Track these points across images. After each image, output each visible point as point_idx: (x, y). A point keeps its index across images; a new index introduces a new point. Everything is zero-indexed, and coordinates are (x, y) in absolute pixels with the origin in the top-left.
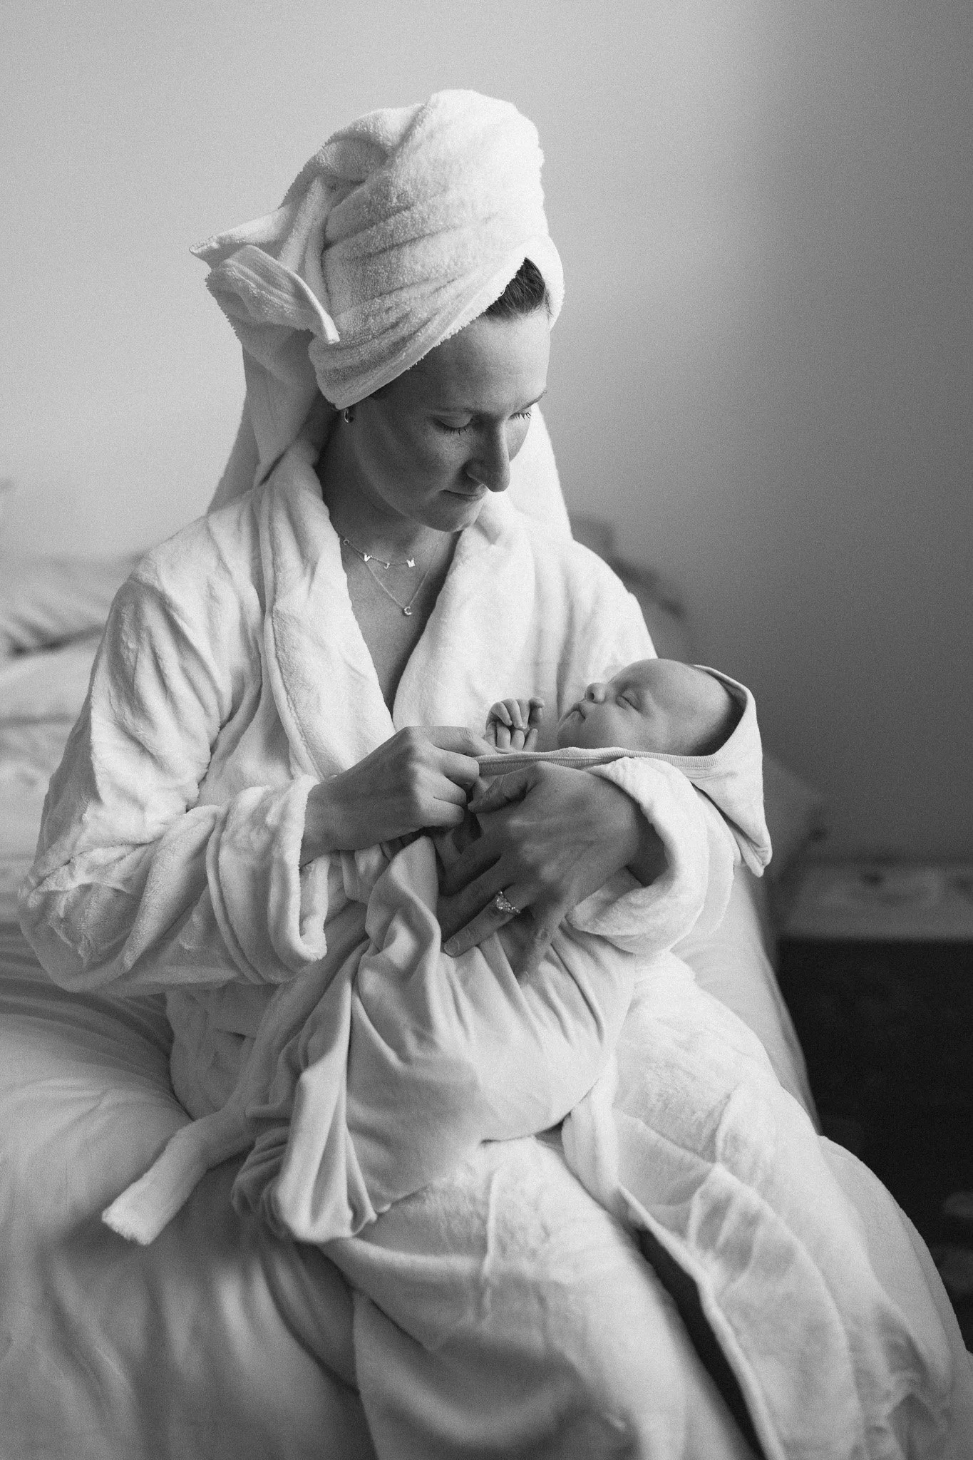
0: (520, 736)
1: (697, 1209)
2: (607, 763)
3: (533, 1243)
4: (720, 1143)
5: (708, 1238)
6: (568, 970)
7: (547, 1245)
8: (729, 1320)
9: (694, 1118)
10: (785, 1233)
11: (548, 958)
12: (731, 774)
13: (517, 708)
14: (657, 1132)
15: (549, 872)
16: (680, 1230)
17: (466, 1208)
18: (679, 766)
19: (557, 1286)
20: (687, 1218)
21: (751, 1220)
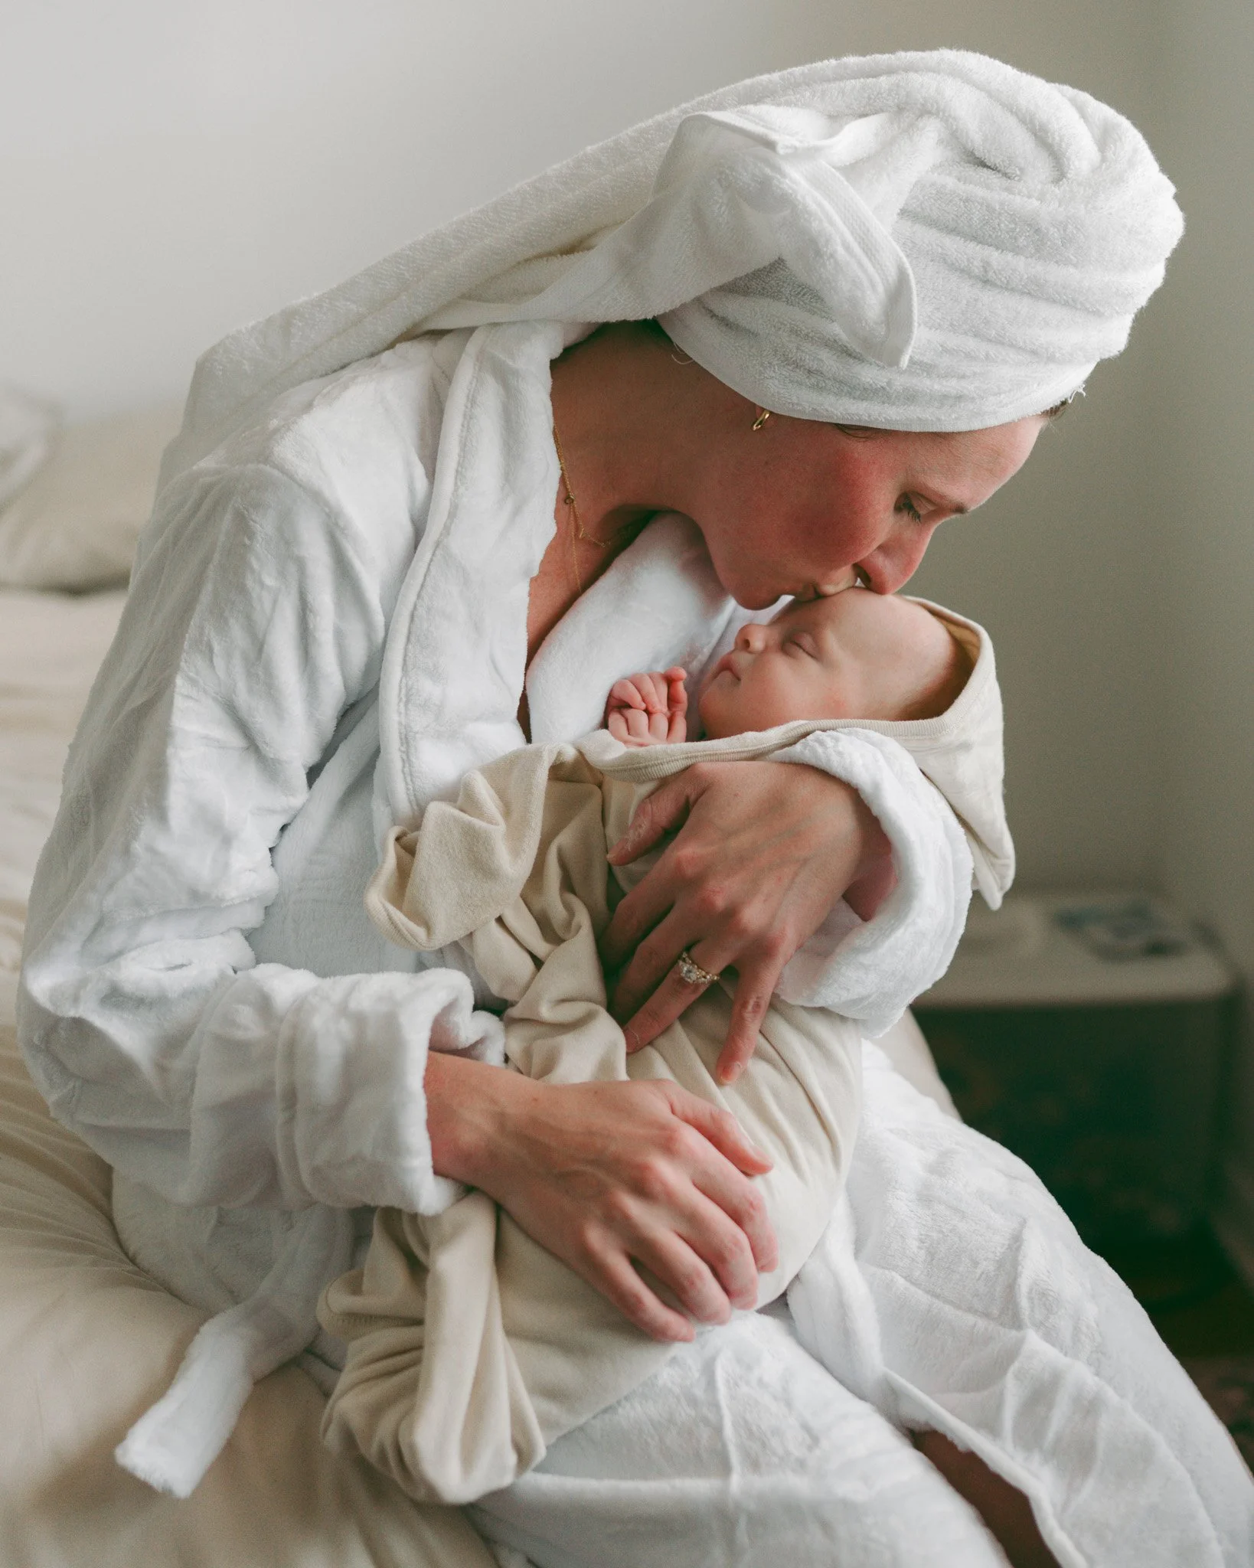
0: (662, 723)
1: (1013, 1393)
2: (795, 743)
3: (797, 1452)
4: (1024, 1303)
5: (1030, 1435)
6: (791, 1071)
7: (817, 1452)
8: (1078, 1546)
9: (979, 1271)
10: (1137, 1422)
11: (760, 1055)
12: (965, 747)
13: (649, 686)
14: (928, 1292)
15: (753, 916)
16: (990, 1425)
17: (685, 1413)
18: (896, 736)
19: (848, 1507)
20: (999, 1407)
21: (1089, 1407)
